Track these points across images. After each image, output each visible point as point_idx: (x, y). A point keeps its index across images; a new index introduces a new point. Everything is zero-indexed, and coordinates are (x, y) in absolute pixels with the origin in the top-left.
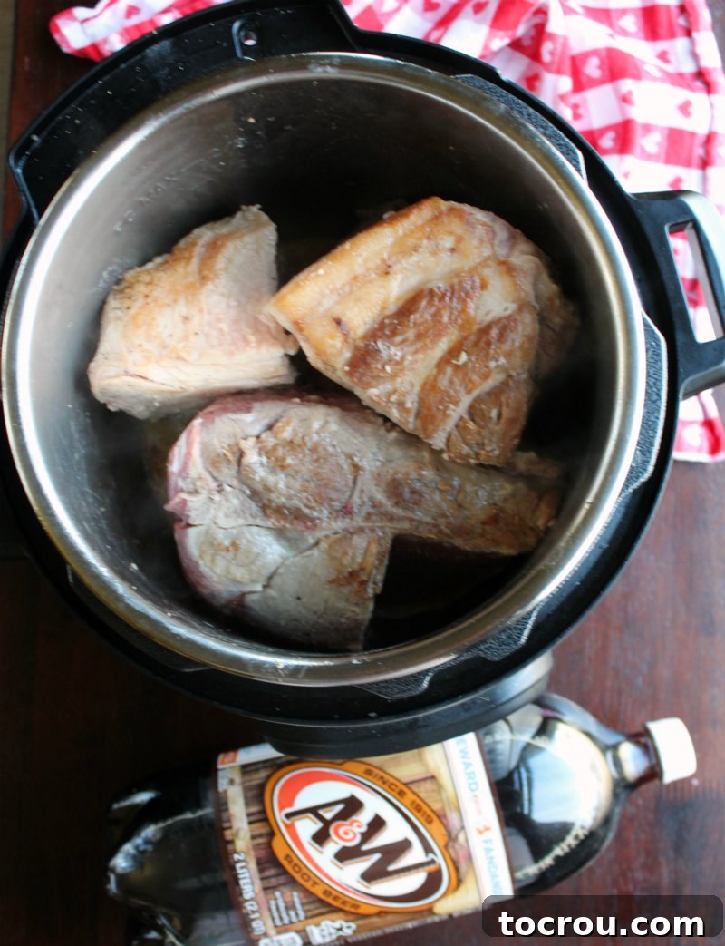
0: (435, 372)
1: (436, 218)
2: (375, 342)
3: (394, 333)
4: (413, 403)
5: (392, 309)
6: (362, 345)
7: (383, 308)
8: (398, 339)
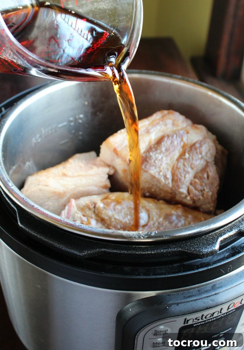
0: (176, 162)
1: (163, 117)
2: (149, 153)
3: (156, 149)
4: (169, 175)
5: (153, 142)
6: (144, 155)
7: (150, 143)
8: (159, 151)
